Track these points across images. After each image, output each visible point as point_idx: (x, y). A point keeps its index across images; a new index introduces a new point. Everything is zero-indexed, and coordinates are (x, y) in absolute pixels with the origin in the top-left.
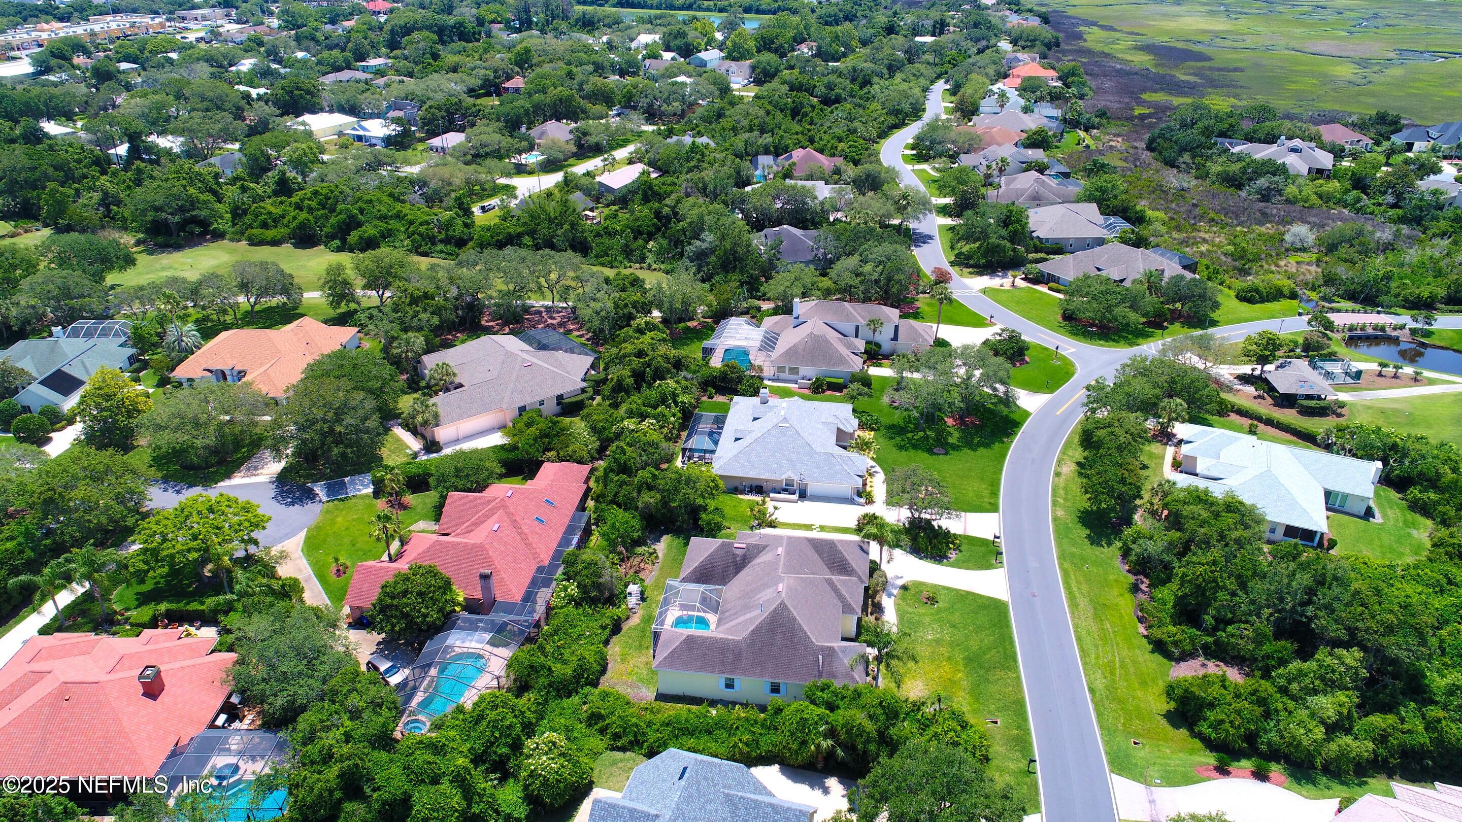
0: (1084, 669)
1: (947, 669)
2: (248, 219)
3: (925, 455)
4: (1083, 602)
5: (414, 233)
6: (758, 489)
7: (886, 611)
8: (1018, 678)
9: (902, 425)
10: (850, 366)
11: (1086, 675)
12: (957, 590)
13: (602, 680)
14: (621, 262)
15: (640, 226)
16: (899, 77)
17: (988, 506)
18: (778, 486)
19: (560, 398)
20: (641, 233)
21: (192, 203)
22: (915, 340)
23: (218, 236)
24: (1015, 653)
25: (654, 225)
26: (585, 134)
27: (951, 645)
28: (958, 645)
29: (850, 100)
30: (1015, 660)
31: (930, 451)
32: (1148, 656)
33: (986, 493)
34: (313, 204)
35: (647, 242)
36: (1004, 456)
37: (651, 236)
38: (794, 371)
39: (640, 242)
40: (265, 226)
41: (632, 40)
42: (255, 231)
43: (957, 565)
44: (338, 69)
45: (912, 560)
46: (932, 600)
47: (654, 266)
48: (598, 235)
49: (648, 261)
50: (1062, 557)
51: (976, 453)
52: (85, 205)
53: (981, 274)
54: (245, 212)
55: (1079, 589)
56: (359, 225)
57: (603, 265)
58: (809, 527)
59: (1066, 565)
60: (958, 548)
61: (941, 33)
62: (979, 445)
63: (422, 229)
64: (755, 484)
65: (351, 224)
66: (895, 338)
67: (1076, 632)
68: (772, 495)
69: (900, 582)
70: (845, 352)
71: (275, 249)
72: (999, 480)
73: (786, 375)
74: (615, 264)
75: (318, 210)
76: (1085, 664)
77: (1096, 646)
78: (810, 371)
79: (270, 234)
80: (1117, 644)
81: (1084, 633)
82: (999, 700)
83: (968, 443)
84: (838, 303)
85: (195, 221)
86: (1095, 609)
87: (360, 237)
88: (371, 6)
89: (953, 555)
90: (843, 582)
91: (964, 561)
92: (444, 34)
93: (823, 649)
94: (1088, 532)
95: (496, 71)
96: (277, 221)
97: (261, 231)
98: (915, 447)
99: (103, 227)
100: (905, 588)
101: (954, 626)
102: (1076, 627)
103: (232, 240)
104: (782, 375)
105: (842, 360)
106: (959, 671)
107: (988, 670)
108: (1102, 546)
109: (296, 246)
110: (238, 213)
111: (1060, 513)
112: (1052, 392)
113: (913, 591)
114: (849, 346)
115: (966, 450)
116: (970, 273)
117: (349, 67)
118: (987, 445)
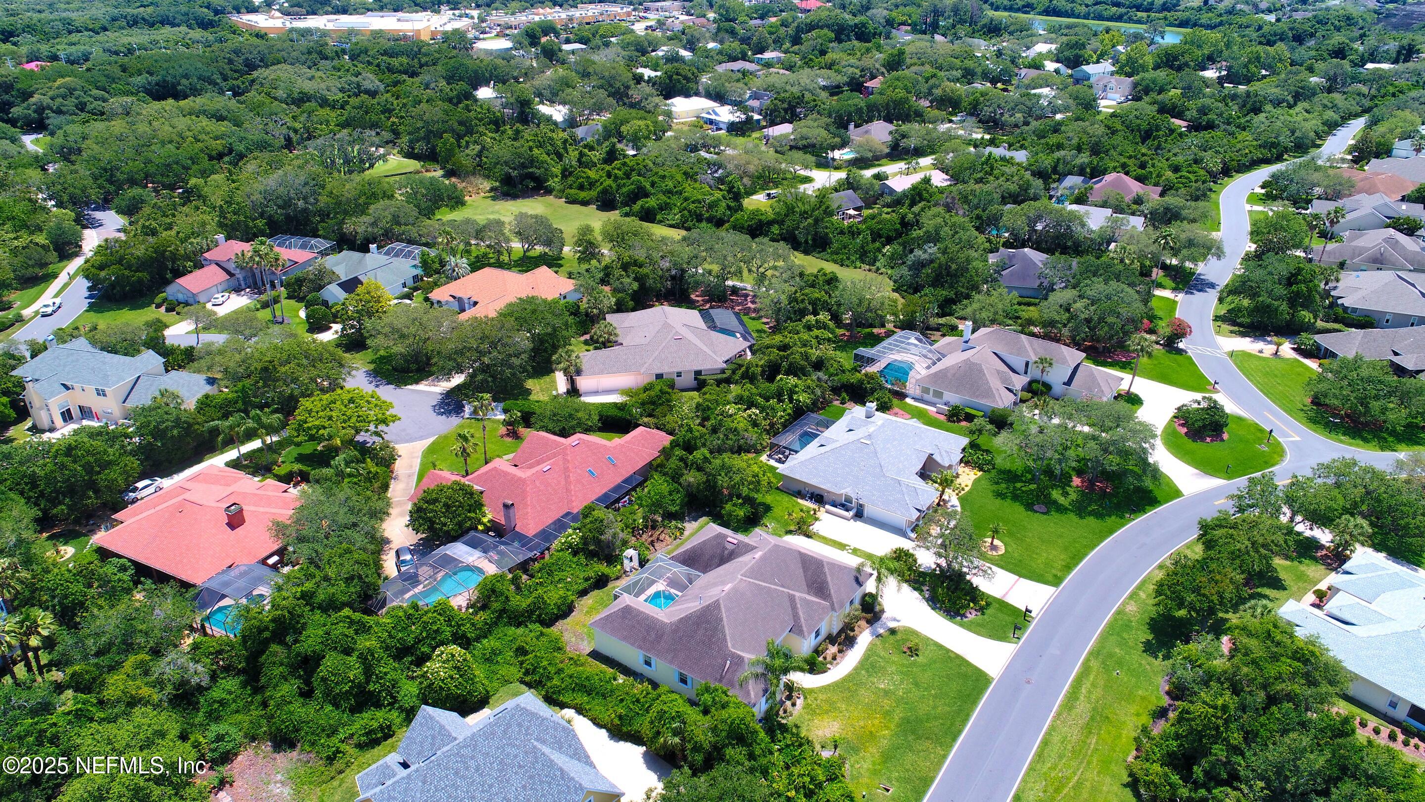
0: (1027, 774)
1: (876, 722)
2: (570, 180)
3: (1022, 509)
4: (1083, 707)
5: (685, 209)
6: (819, 498)
7: (856, 647)
8: (945, 757)
9: (1019, 473)
10: (994, 401)
11: (1024, 780)
12: (948, 651)
13: (560, 624)
14: (853, 262)
15: (881, 229)
16: (1301, 106)
17: (1050, 578)
18: (838, 501)
19: (698, 373)
20: (880, 236)
21: (532, 161)
22: (1090, 389)
23: (549, 191)
24: (960, 732)
25: (895, 230)
26: (904, 136)
27: (900, 701)
28: (906, 703)
29: (1223, 127)
30: (955, 739)
31: (1029, 507)
32: (1116, 788)
33: (1059, 564)
34: (620, 173)
35: (884, 246)
36: (1111, 532)
37: (889, 241)
38: (939, 394)
39: (877, 244)
40: (581, 187)
41: (1028, 48)
42: (573, 191)
43: (969, 627)
44: (735, 59)
45: (924, 608)
46: (913, 651)
47: (883, 270)
48: (842, 233)
49: (878, 264)
50: (1095, 653)
51: (1081, 522)
52: (468, 155)
53: (1243, 335)
54: (571, 174)
55: (1090, 692)
56: (647, 195)
57: (835, 262)
58: (842, 546)
59: (1094, 664)
60: (982, 610)
61: (1406, 61)
62: (1091, 514)
63: (692, 206)
64: (817, 492)
65: (640, 193)
66: (1069, 383)
67: (1048, 733)
68: (827, 507)
69: (892, 625)
70: (996, 384)
71: (583, 208)
72: (1086, 555)
73: (929, 397)
74: (847, 262)
75: (622, 179)
76: (1031, 769)
77: (1061, 757)
78: (953, 398)
79: (583, 195)
80: (1089, 763)
81: (1056, 739)
82: (908, 770)
83: (1080, 509)
84: (1014, 335)
85: (532, 176)
86: (1092, 718)
87: (642, 207)
88: (804, 5)
89: (972, 616)
90: (808, 602)
91: (979, 625)
92: (841, 33)
93: (734, 656)
94: (1150, 637)
95: (862, 70)
96: (592, 184)
97: (577, 191)
98: (1016, 498)
99: (474, 174)
100: (893, 631)
101: (916, 684)
102: (1052, 728)
103: (556, 197)
104: (926, 397)
105: (988, 393)
106: (887, 728)
107: (919, 738)
108: (1156, 657)
109: (599, 208)
110: (566, 173)
111: (1132, 608)
112: (1229, 479)
113: (899, 637)
114: (1004, 380)
115: (1072, 516)
116: (1231, 332)
117: (744, 58)
118: (1099, 515)
